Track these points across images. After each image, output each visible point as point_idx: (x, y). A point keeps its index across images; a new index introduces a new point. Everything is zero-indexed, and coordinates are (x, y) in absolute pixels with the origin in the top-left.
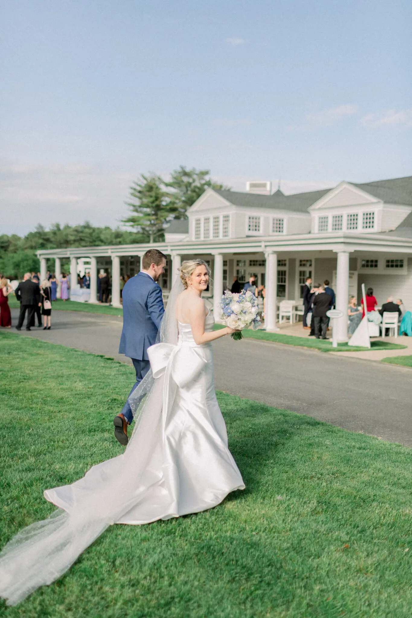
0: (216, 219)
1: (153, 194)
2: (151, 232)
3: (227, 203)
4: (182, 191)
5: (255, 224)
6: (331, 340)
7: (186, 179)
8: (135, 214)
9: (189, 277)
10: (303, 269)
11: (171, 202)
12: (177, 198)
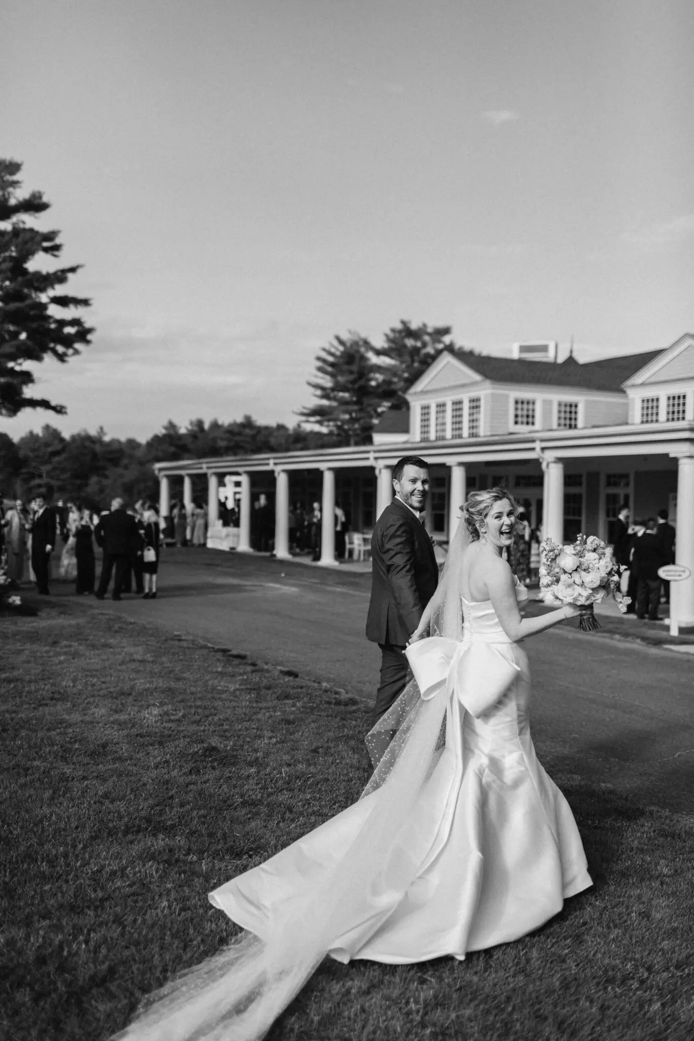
0: (458, 403)
1: (355, 368)
2: (351, 433)
3: (477, 377)
4: (402, 362)
5: (525, 413)
6: (667, 622)
7: (410, 342)
8: (325, 402)
9: (482, 521)
10: (612, 490)
11: (384, 381)
12: (395, 374)
